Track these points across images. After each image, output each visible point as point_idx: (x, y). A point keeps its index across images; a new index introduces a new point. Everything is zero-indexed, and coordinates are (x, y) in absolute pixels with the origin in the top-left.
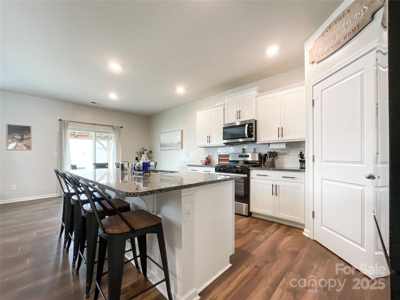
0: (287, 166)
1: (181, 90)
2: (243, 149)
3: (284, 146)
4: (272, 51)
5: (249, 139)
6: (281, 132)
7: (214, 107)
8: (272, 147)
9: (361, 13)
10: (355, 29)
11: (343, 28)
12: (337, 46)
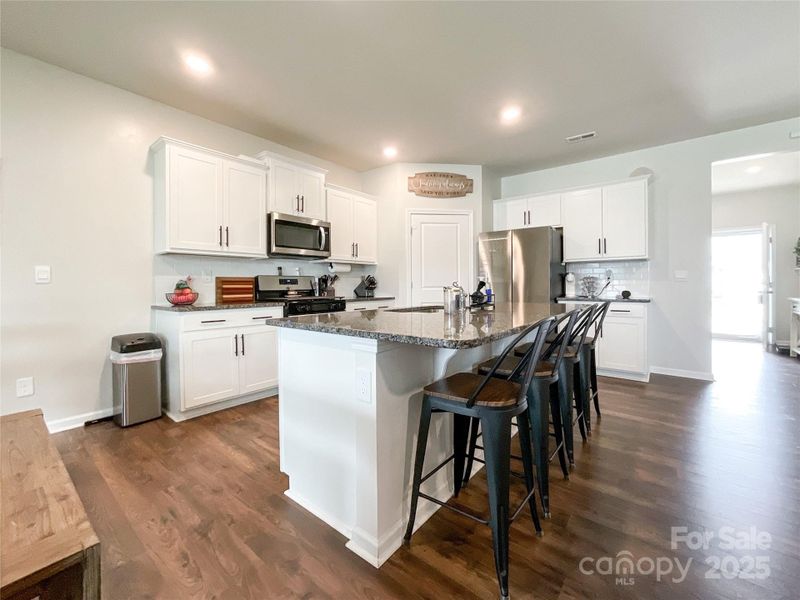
2: (280, 268)
3: (349, 269)
4: (390, 153)
9: (460, 186)
10: (455, 193)
11: (445, 185)
12: (440, 194)
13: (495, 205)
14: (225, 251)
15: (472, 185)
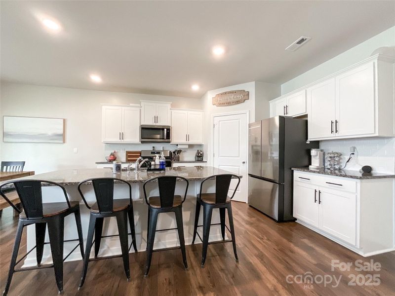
0: (186, 159)
1: (96, 78)
2: (153, 147)
3: (187, 147)
4: (195, 88)
5: (166, 140)
6: (188, 137)
7: (128, 106)
8: (179, 147)
9: (240, 97)
10: (237, 102)
11: (232, 98)
12: (229, 104)
13: (271, 104)
14: (122, 141)
15: (248, 95)
